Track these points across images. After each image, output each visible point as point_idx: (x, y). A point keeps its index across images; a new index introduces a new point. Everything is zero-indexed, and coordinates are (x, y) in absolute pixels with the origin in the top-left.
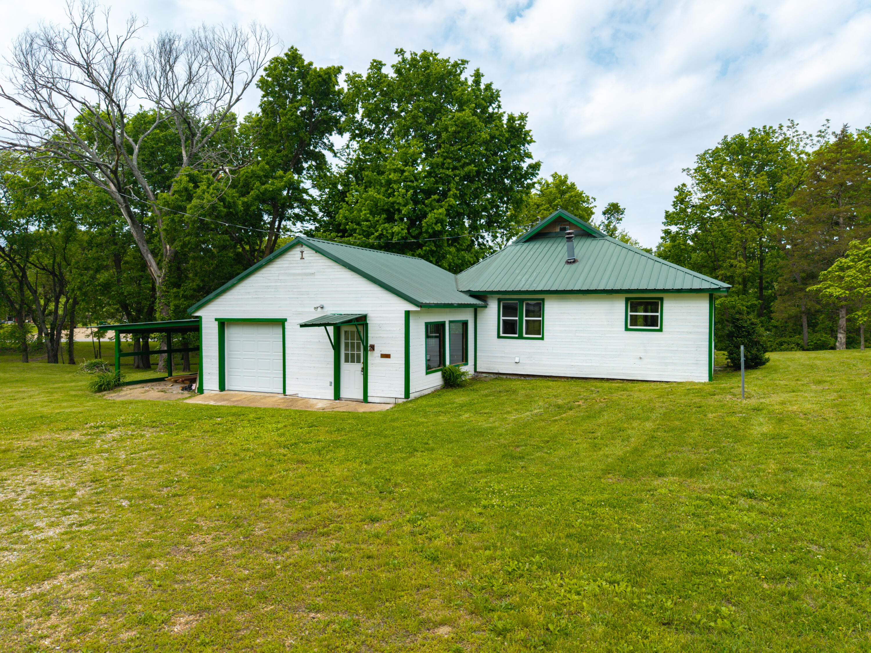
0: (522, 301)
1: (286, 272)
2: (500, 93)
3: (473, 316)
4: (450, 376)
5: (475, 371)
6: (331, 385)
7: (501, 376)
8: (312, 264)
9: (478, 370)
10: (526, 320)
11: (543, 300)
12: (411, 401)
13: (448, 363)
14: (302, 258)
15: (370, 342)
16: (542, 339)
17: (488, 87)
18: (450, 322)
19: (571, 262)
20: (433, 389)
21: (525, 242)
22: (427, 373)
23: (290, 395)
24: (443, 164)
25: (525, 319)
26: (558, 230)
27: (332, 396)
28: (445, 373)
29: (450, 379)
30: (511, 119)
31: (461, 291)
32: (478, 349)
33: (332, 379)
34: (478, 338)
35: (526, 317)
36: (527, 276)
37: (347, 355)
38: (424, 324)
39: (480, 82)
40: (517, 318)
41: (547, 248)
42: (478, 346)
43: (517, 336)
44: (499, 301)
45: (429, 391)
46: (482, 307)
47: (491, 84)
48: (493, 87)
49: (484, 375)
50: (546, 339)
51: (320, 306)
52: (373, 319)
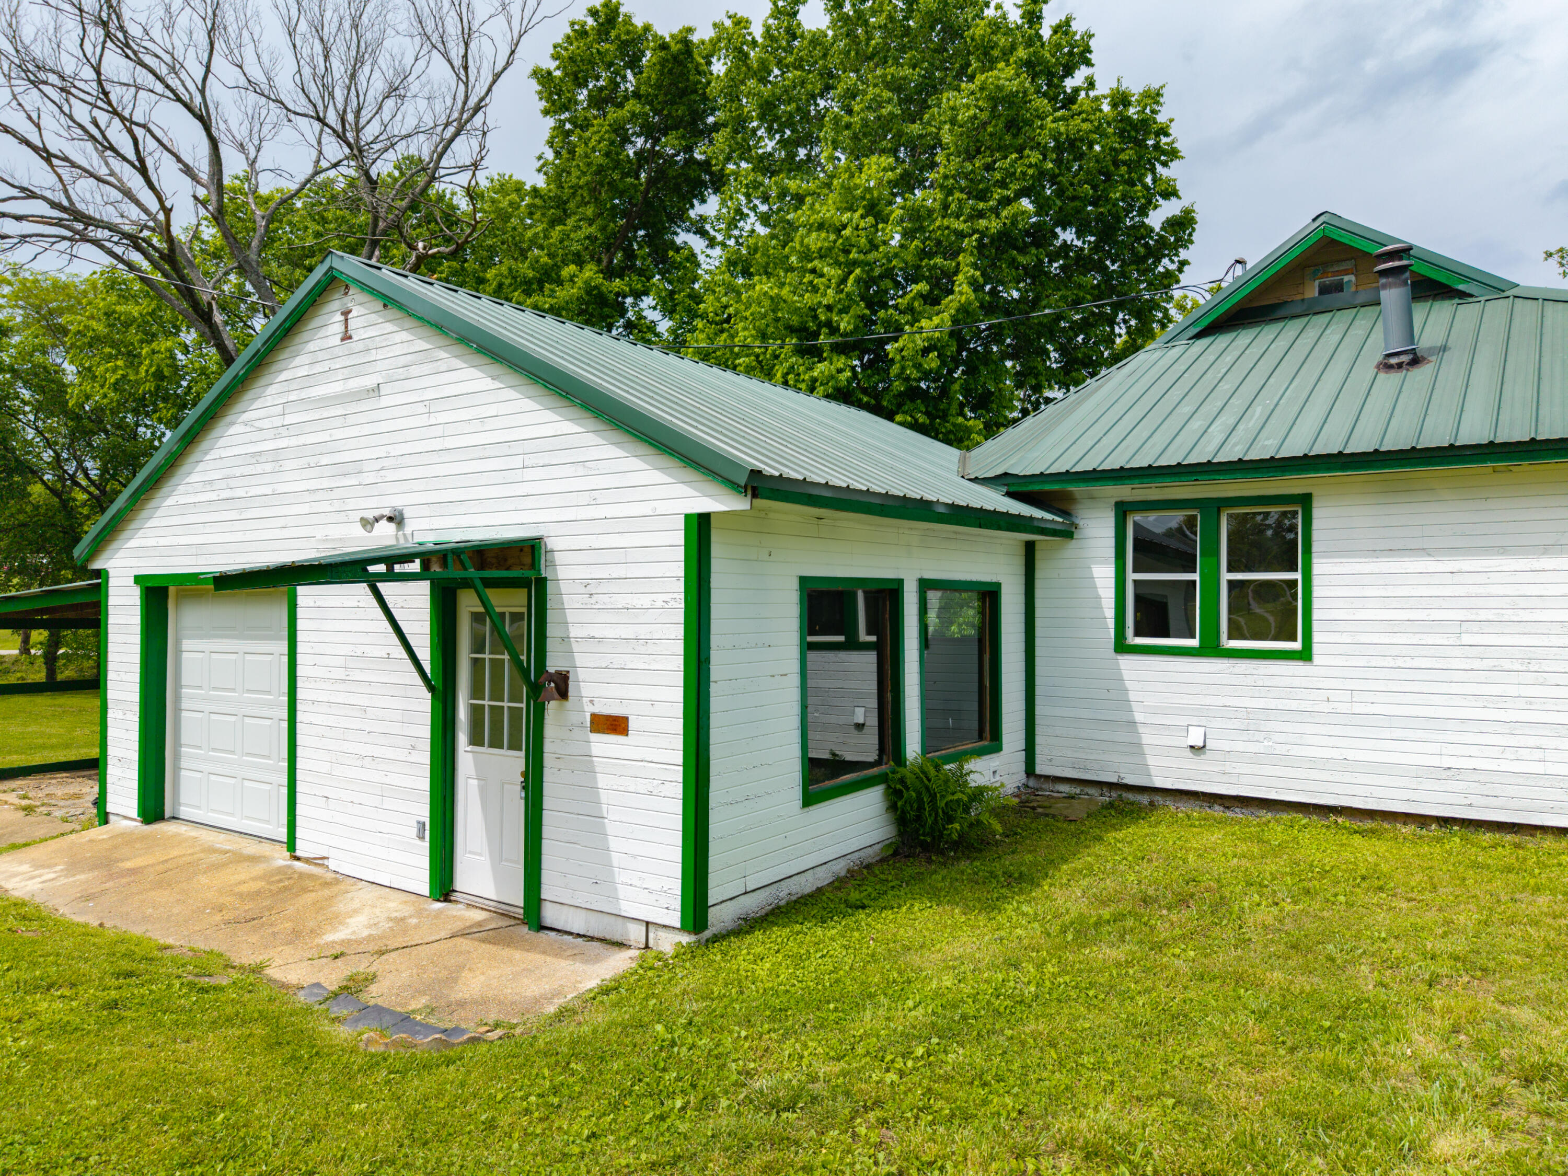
0: (1214, 506)
1: (304, 394)
2: (1093, 43)
3: (1020, 569)
4: (921, 808)
5: (1030, 770)
6: (422, 837)
7: (1130, 796)
8: (373, 355)
9: (1040, 769)
10: (1231, 583)
11: (1306, 500)
12: (716, 939)
13: (913, 746)
14: (347, 337)
15: (553, 665)
16: (1305, 655)
17: (1063, 28)
18: (925, 585)
19: (1400, 366)
20: (840, 868)
21: (1199, 336)
22: (808, 800)
23: (307, 861)
24: (946, 206)
25: (1226, 576)
26: (1312, 291)
27: (422, 882)
28: (898, 794)
29: (918, 818)
30: (1121, 99)
31: (975, 480)
32: (1039, 690)
33: (423, 811)
34: (1039, 652)
35: (1230, 570)
36: (1227, 419)
37: (476, 712)
38: (795, 584)
39: (1040, 18)
40: (1196, 577)
41: (1282, 343)
42: (1039, 681)
43: (1194, 643)
44: (1123, 510)
45: (823, 877)
46: (1055, 533)
47: (1068, 22)
48: (1075, 26)
49: (1065, 788)
50: (1317, 659)
51: (387, 512)
52: (559, 558)
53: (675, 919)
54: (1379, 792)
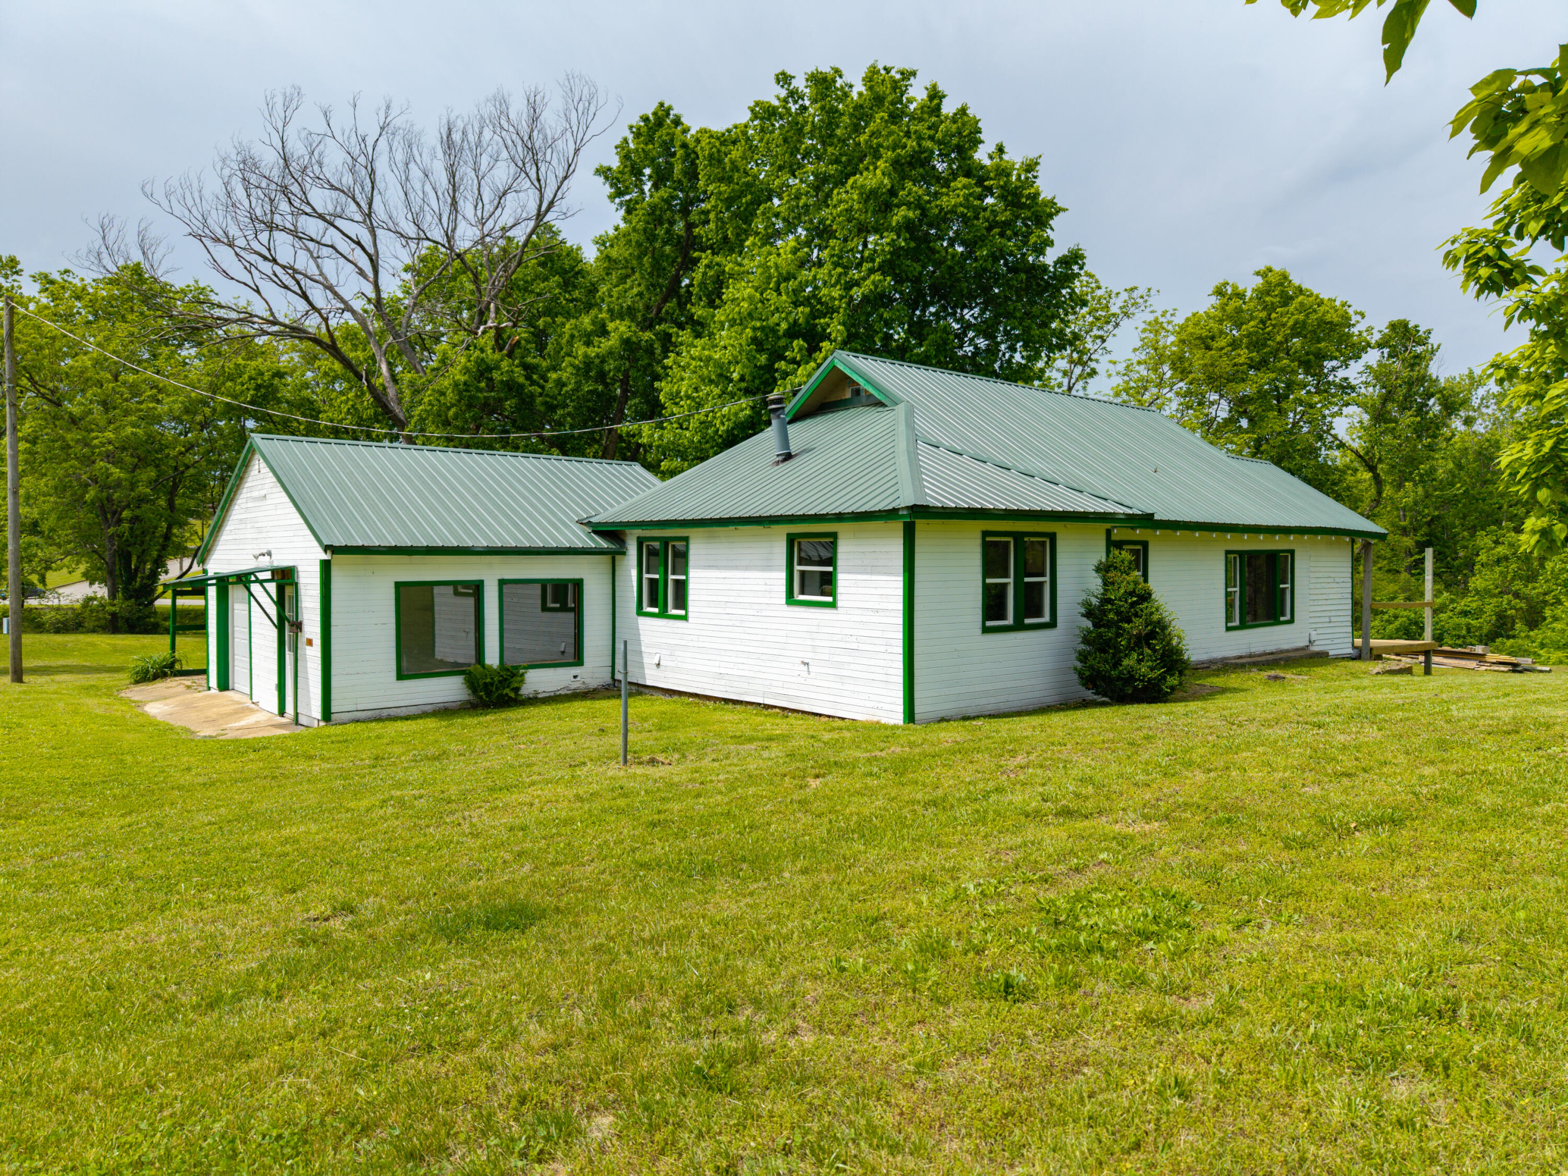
1: (251, 494)
5: (613, 678)
6: (276, 689)
8: (265, 481)
9: (616, 676)
10: (673, 581)
11: (688, 541)
12: (333, 725)
13: (490, 660)
14: (259, 471)
15: (300, 618)
16: (686, 617)
18: (502, 583)
19: (778, 461)
20: (428, 708)
22: (400, 678)
23: (255, 703)
25: (671, 577)
26: (849, 395)
27: (276, 711)
32: (617, 635)
33: (276, 680)
34: (617, 614)
35: (673, 573)
38: (391, 586)
40: (659, 576)
42: (617, 630)
43: (658, 610)
44: (640, 541)
45: (412, 711)
50: (690, 620)
51: (265, 551)
52: (301, 574)
53: (319, 717)
54: (705, 686)
